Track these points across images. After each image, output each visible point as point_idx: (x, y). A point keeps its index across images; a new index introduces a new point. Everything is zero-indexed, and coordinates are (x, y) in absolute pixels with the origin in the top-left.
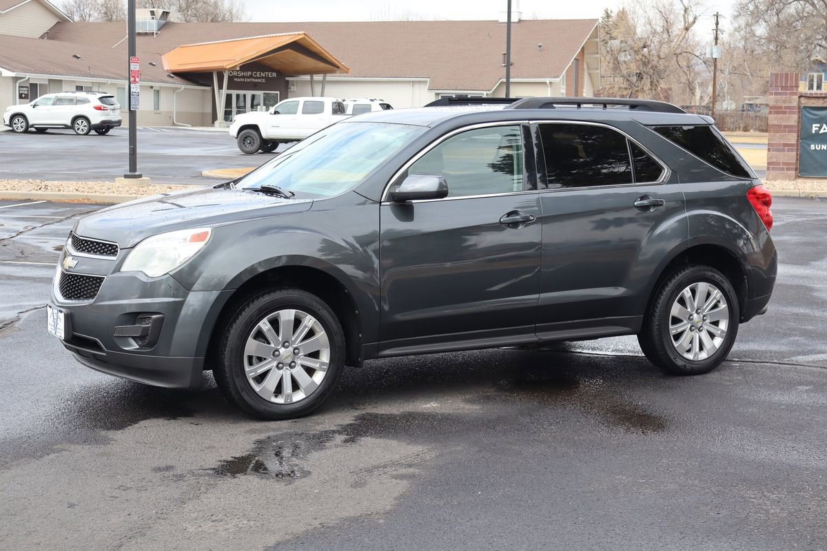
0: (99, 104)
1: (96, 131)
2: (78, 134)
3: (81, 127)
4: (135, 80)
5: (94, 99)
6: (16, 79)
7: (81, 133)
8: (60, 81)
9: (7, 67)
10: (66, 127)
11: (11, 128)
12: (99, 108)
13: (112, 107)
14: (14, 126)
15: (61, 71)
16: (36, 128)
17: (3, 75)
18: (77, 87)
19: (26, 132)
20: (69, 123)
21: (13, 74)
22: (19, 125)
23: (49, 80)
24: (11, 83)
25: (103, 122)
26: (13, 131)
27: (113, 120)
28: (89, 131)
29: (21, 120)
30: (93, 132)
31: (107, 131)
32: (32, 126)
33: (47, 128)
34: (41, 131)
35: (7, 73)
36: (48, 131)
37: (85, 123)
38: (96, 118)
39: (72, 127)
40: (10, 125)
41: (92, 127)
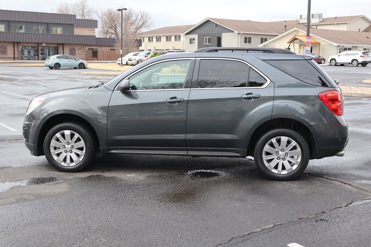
0: (362, 55)
1: (362, 65)
2: (353, 66)
3: (355, 64)
4: (308, 45)
5: (360, 53)
6: (338, 46)
7: (355, 66)
8: (357, 47)
9: (335, 42)
10: (350, 63)
11: (330, 64)
12: (362, 57)
13: (367, 56)
14: (331, 63)
15: (357, 43)
16: (340, 64)
17: (334, 45)
18: (364, 49)
19: (336, 65)
20: (351, 62)
21: (337, 45)
22: (333, 63)
23: (352, 46)
24: (336, 48)
25: (363, 62)
26: (331, 65)
27: (367, 61)
28: (358, 65)
29: (334, 61)
30: (360, 65)
31: (366, 65)
32: (338, 63)
33: (344, 64)
34: (342, 65)
35: (335, 44)
36: (345, 65)
37: (356, 62)
38: (361, 60)
39: (351, 64)
40: (330, 63)
41: (358, 64)
